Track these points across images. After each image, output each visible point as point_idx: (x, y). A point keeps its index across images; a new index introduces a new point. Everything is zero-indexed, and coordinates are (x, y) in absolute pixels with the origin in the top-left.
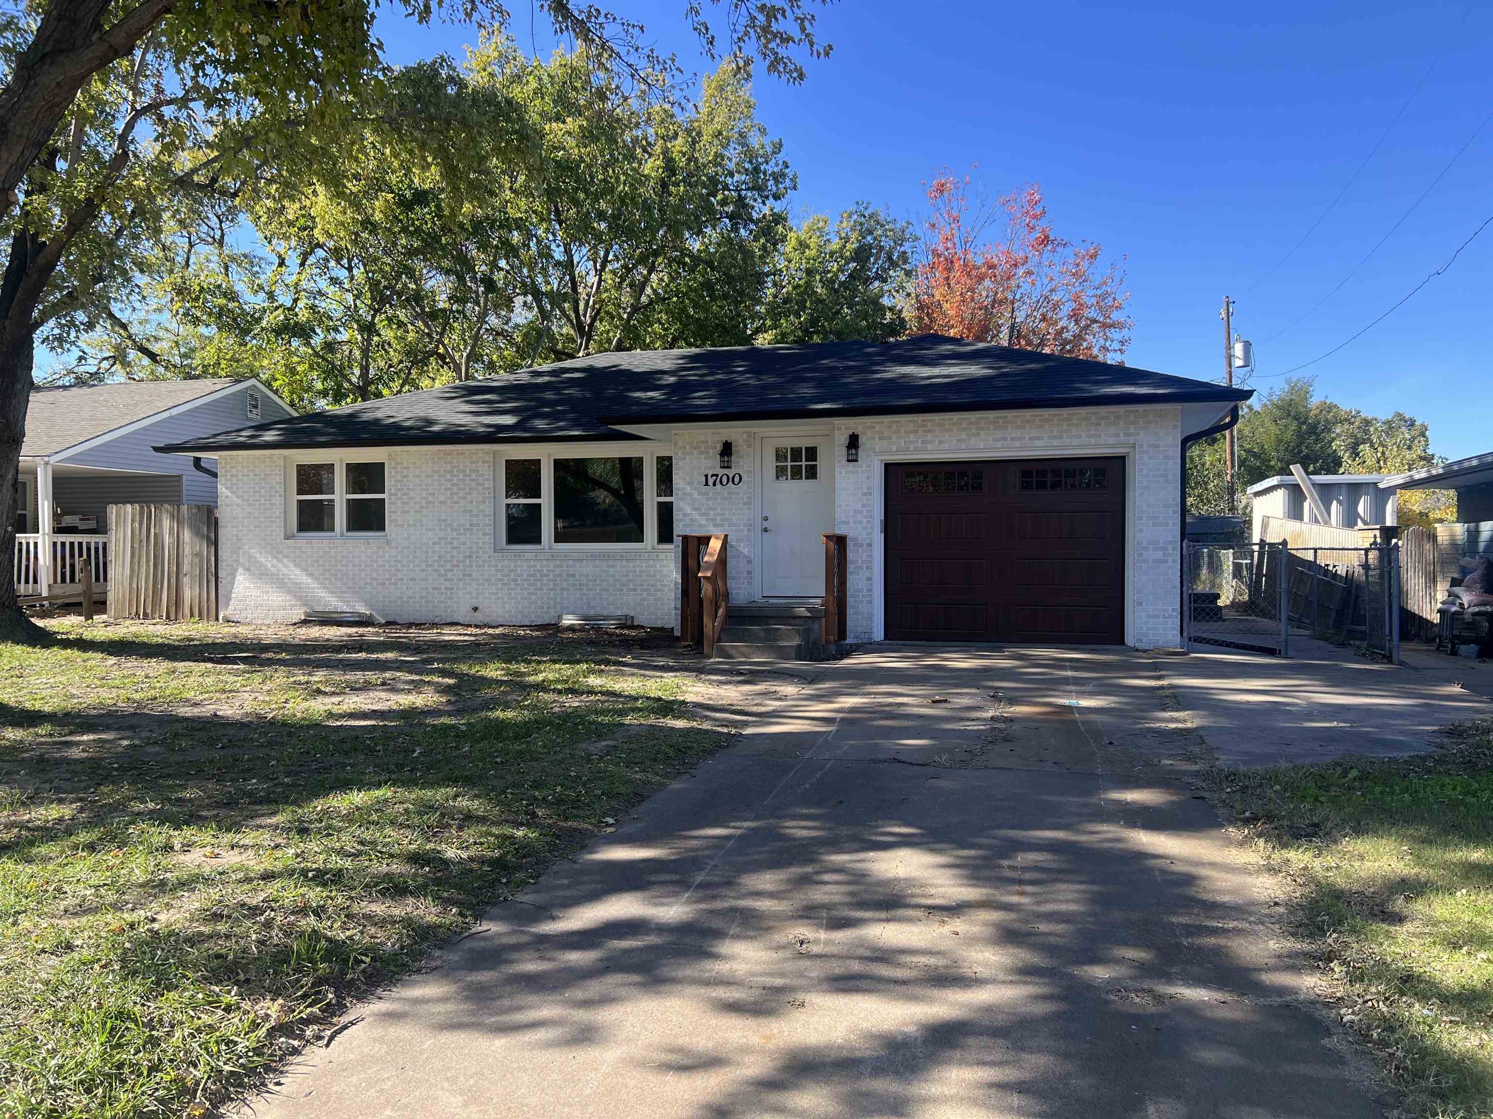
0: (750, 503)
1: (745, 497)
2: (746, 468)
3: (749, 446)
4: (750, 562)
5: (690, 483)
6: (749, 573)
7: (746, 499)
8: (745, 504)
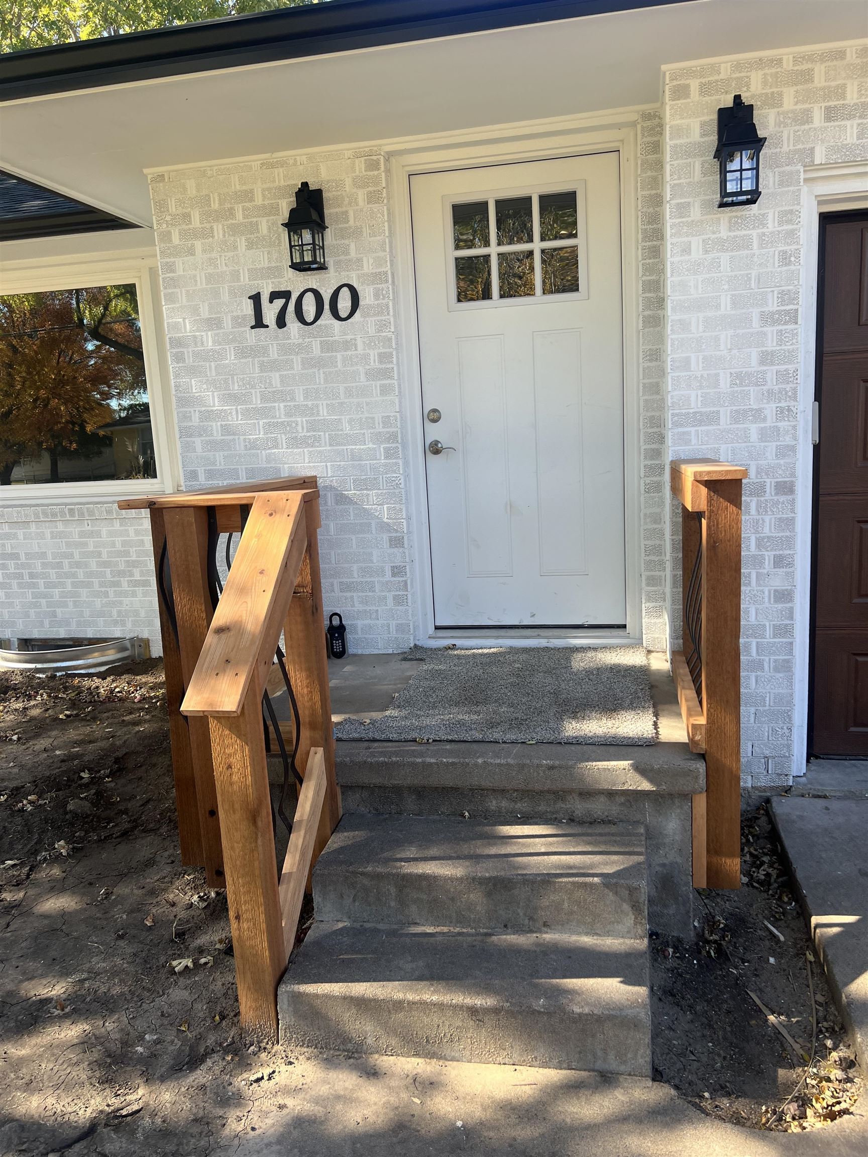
0: (386, 374)
1: (373, 354)
2: (368, 266)
3: (373, 198)
4: (397, 542)
5: (214, 323)
6: (397, 571)
7: (374, 363)
8: (373, 375)
